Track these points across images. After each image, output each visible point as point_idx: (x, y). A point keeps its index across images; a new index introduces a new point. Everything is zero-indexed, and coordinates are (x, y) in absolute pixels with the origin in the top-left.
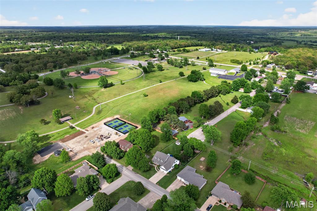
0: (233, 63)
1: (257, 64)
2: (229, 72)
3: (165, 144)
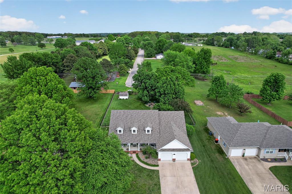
3: (95, 105)
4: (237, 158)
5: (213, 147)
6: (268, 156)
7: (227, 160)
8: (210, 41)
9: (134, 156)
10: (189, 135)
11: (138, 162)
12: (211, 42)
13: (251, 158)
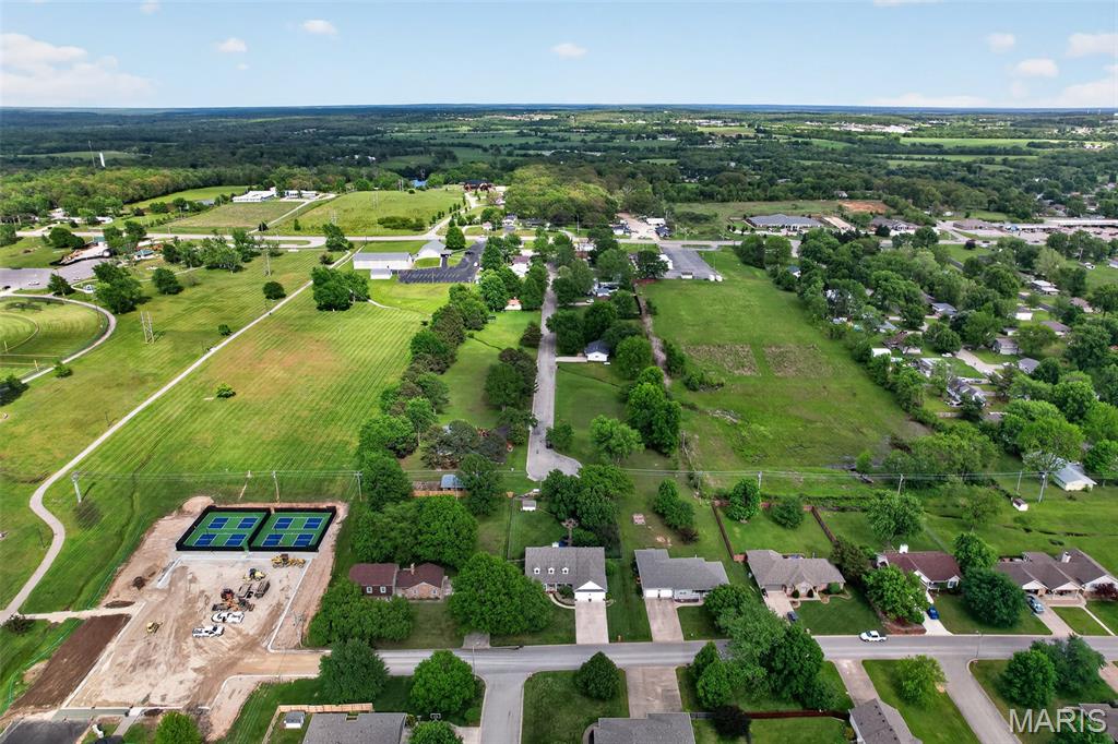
0: (395, 228)
1: (470, 224)
2: (416, 259)
3: (490, 524)
4: (652, 600)
5: (634, 587)
6: (682, 597)
7: (642, 601)
8: (751, 253)
9: (551, 596)
10: (609, 573)
11: (556, 602)
12: (755, 255)
13: (665, 599)
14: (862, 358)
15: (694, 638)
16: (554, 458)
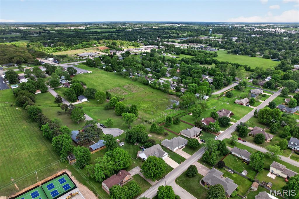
4: (176, 151)
6: (180, 147)
13: (178, 149)
14: (147, 84)
15: (193, 154)
16: (110, 130)
